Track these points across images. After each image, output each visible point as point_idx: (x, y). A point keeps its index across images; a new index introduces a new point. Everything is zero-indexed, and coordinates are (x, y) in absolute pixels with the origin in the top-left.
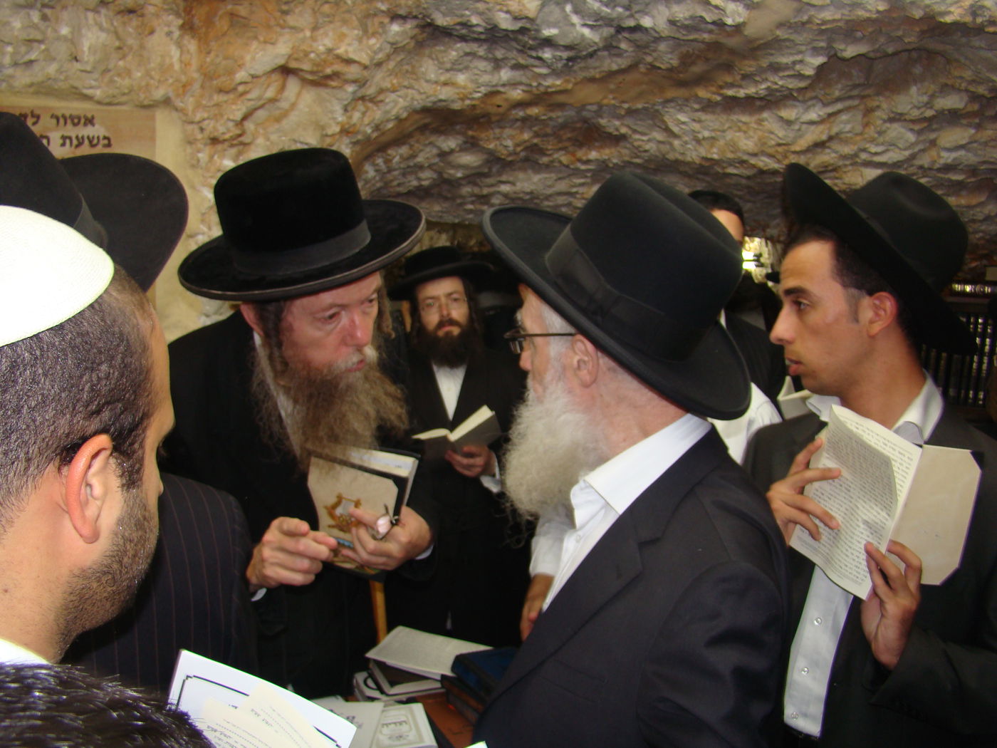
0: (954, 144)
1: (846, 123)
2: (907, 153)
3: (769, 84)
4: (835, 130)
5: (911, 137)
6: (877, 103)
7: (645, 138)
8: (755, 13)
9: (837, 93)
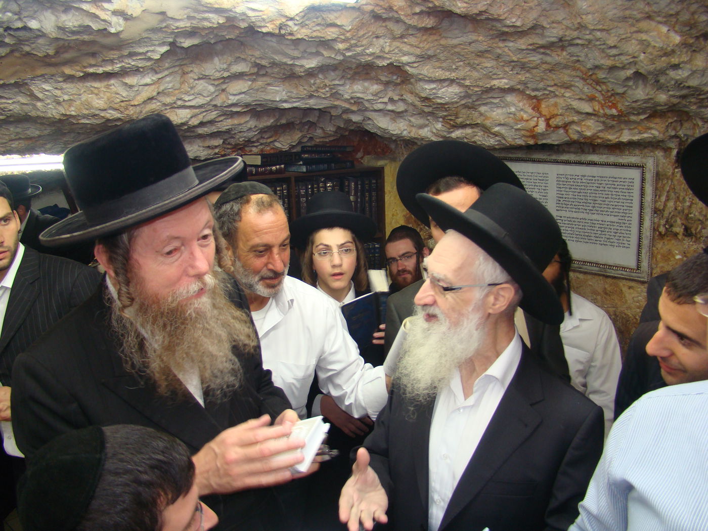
0: (239, 91)
1: (169, 83)
2: (208, 99)
3: (124, 64)
4: (162, 88)
5: (212, 89)
6: (191, 69)
7: (10, 101)
8: (129, 23)
9: (167, 65)
